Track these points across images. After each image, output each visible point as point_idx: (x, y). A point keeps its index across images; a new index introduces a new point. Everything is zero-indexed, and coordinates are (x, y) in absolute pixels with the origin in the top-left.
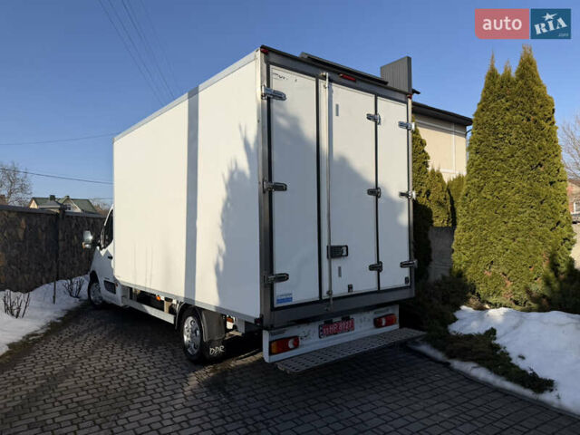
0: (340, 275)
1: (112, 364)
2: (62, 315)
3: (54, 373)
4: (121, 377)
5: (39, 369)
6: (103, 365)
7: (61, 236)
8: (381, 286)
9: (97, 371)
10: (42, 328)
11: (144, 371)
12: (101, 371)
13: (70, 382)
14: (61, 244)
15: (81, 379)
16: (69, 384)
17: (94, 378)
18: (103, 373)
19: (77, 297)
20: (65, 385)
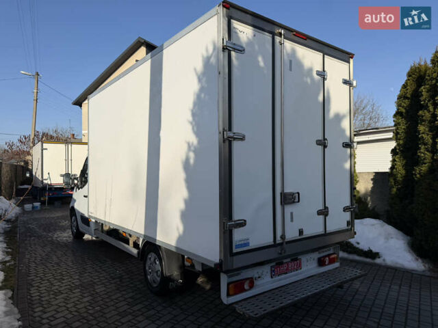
0: (292, 220)
8: (327, 230)
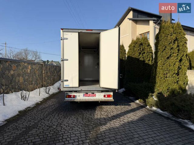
1: (52, 123)
2: (41, 100)
3: (30, 125)
4: (54, 130)
5: (25, 124)
6: (49, 124)
7: (43, 72)
9: (46, 126)
10: (33, 105)
11: (64, 128)
12: (47, 126)
13: (34, 131)
14: (43, 75)
15: (39, 130)
16: (33, 132)
17: (44, 130)
18: (48, 128)
19: (48, 93)
20: (32, 132)
